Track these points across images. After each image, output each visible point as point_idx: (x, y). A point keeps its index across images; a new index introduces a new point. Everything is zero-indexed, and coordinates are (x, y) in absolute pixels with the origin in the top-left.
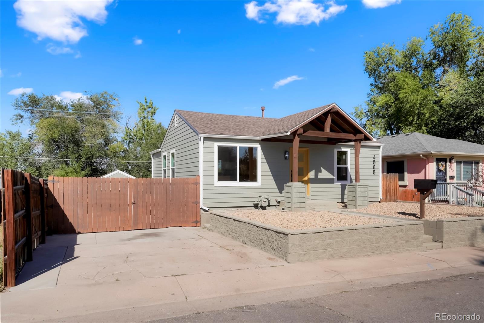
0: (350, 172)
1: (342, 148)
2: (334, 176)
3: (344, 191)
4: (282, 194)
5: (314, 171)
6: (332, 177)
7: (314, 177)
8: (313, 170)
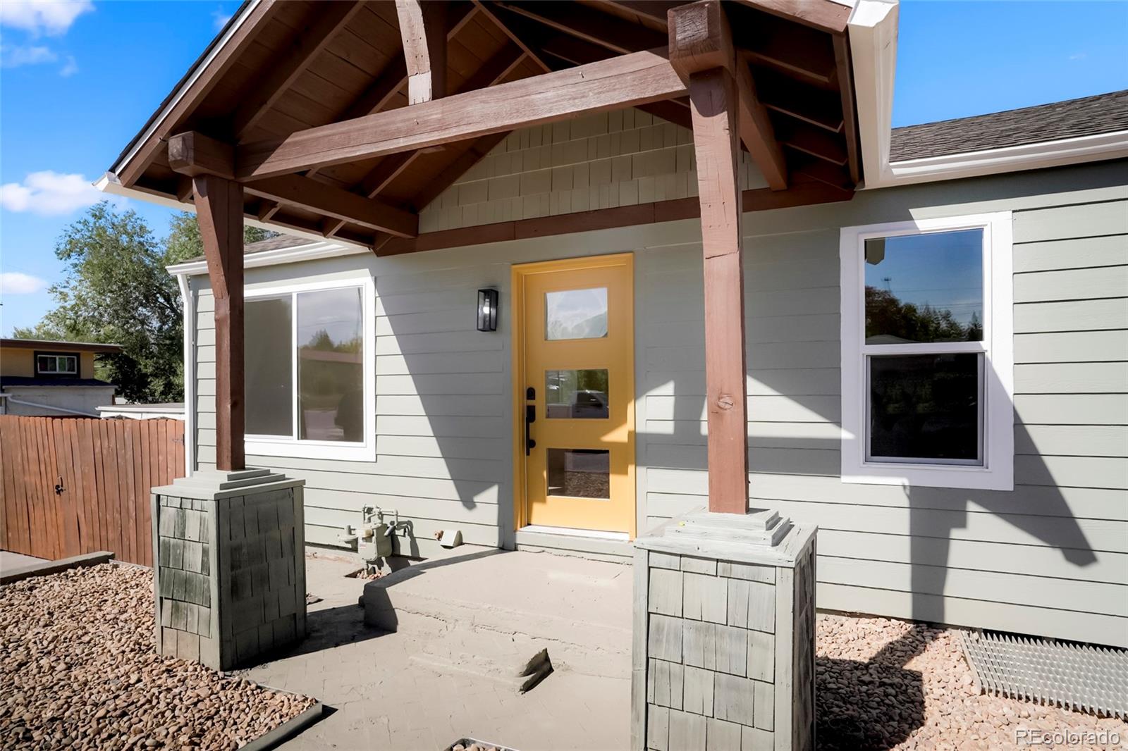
0: (1010, 391)
1: (912, 211)
2: (838, 423)
3: (947, 539)
4: (475, 511)
5: (669, 388)
6: (826, 431)
7: (668, 428)
8: (663, 382)
